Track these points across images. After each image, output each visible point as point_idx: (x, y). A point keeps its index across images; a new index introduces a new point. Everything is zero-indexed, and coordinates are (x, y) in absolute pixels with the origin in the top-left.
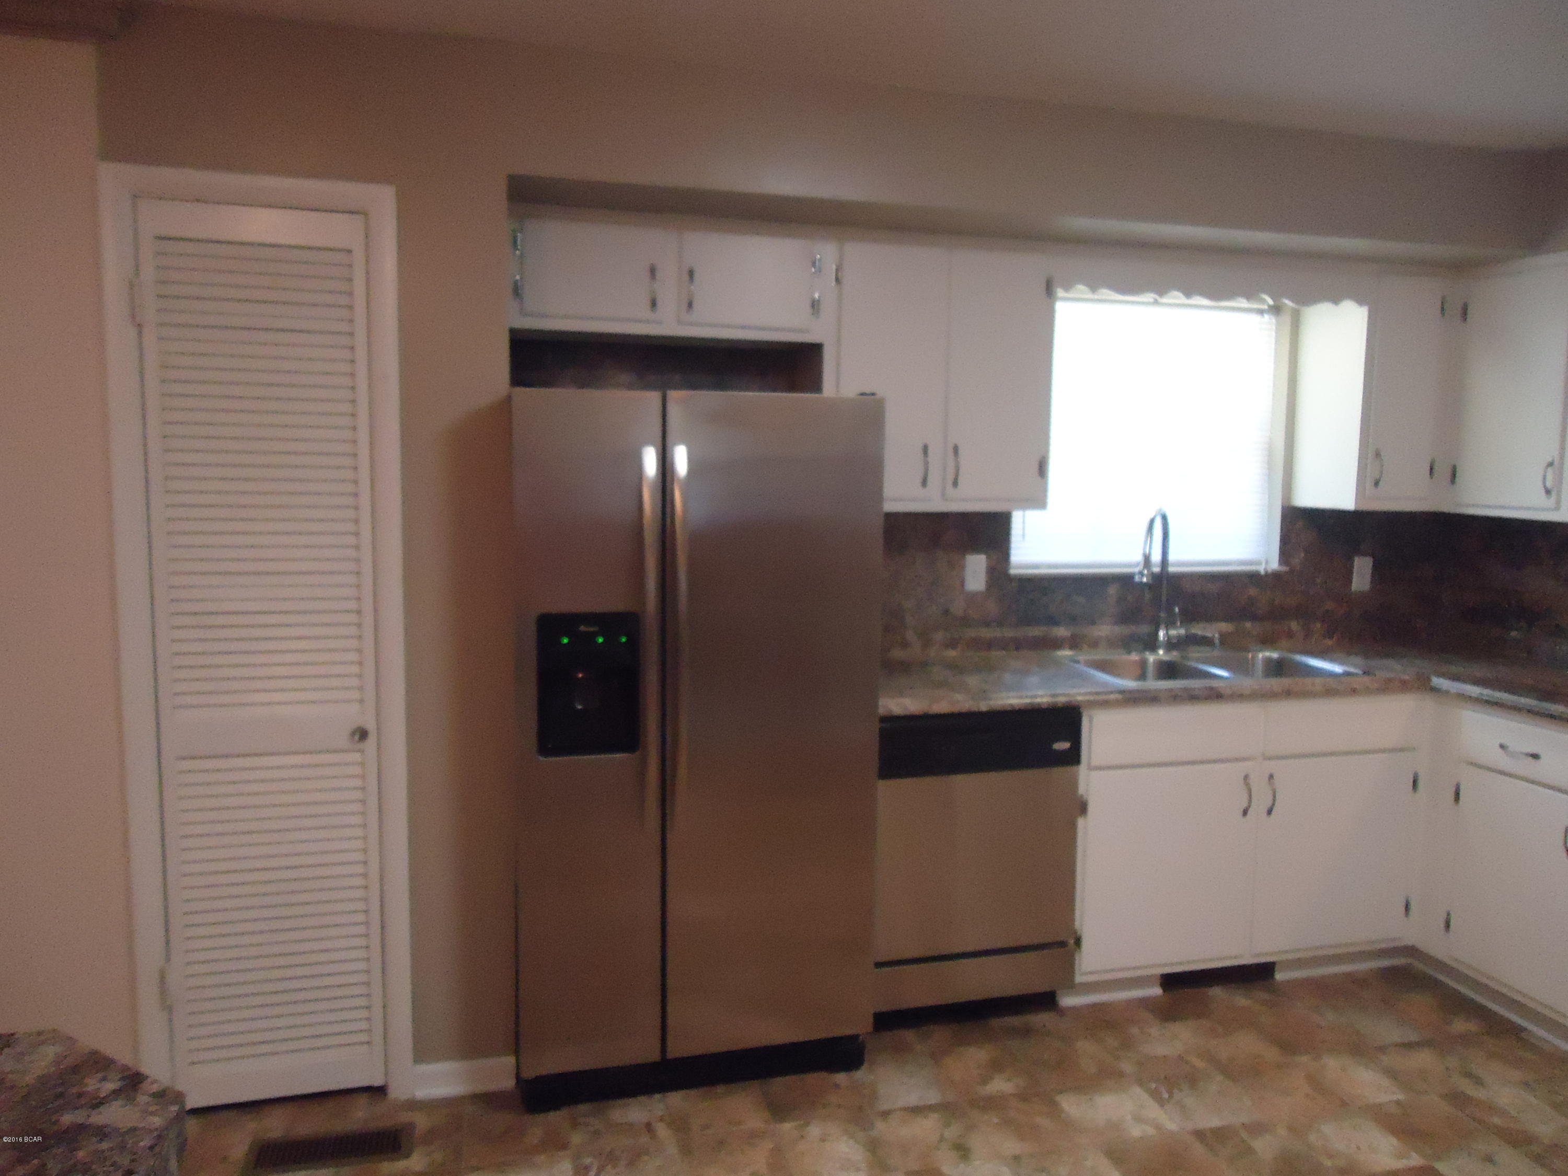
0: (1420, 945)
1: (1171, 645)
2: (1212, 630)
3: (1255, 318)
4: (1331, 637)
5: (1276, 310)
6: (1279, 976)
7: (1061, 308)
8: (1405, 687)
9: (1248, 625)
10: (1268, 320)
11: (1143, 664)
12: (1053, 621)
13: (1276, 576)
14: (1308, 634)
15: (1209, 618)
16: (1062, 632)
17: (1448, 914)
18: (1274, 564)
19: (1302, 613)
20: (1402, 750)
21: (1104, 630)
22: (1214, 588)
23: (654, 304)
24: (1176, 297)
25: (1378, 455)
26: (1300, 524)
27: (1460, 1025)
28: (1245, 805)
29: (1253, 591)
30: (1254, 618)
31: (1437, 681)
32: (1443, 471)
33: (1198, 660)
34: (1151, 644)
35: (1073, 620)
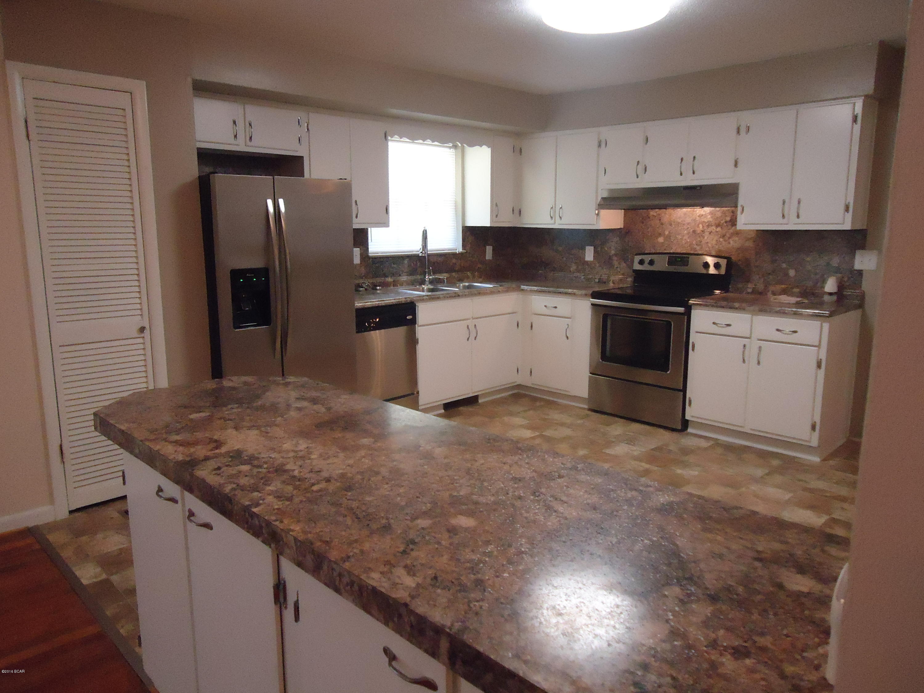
0: (523, 383)
1: (431, 282)
2: (443, 276)
3: (447, 150)
4: (481, 278)
5: (455, 147)
6: (480, 401)
7: (390, 144)
8: (514, 290)
9: (454, 274)
10: (453, 150)
11: (423, 288)
12: (385, 276)
13: (461, 254)
14: (474, 277)
15: (441, 272)
16: (390, 280)
17: (531, 369)
18: (460, 249)
19: (470, 268)
20: (513, 313)
21: (404, 278)
22: (440, 259)
23: (236, 136)
24: (429, 142)
25: (497, 205)
26: (468, 233)
27: (538, 404)
28: (468, 337)
29: (454, 261)
30: (455, 271)
31: (522, 287)
32: (517, 212)
33: (441, 287)
34: (423, 282)
35: (393, 275)
